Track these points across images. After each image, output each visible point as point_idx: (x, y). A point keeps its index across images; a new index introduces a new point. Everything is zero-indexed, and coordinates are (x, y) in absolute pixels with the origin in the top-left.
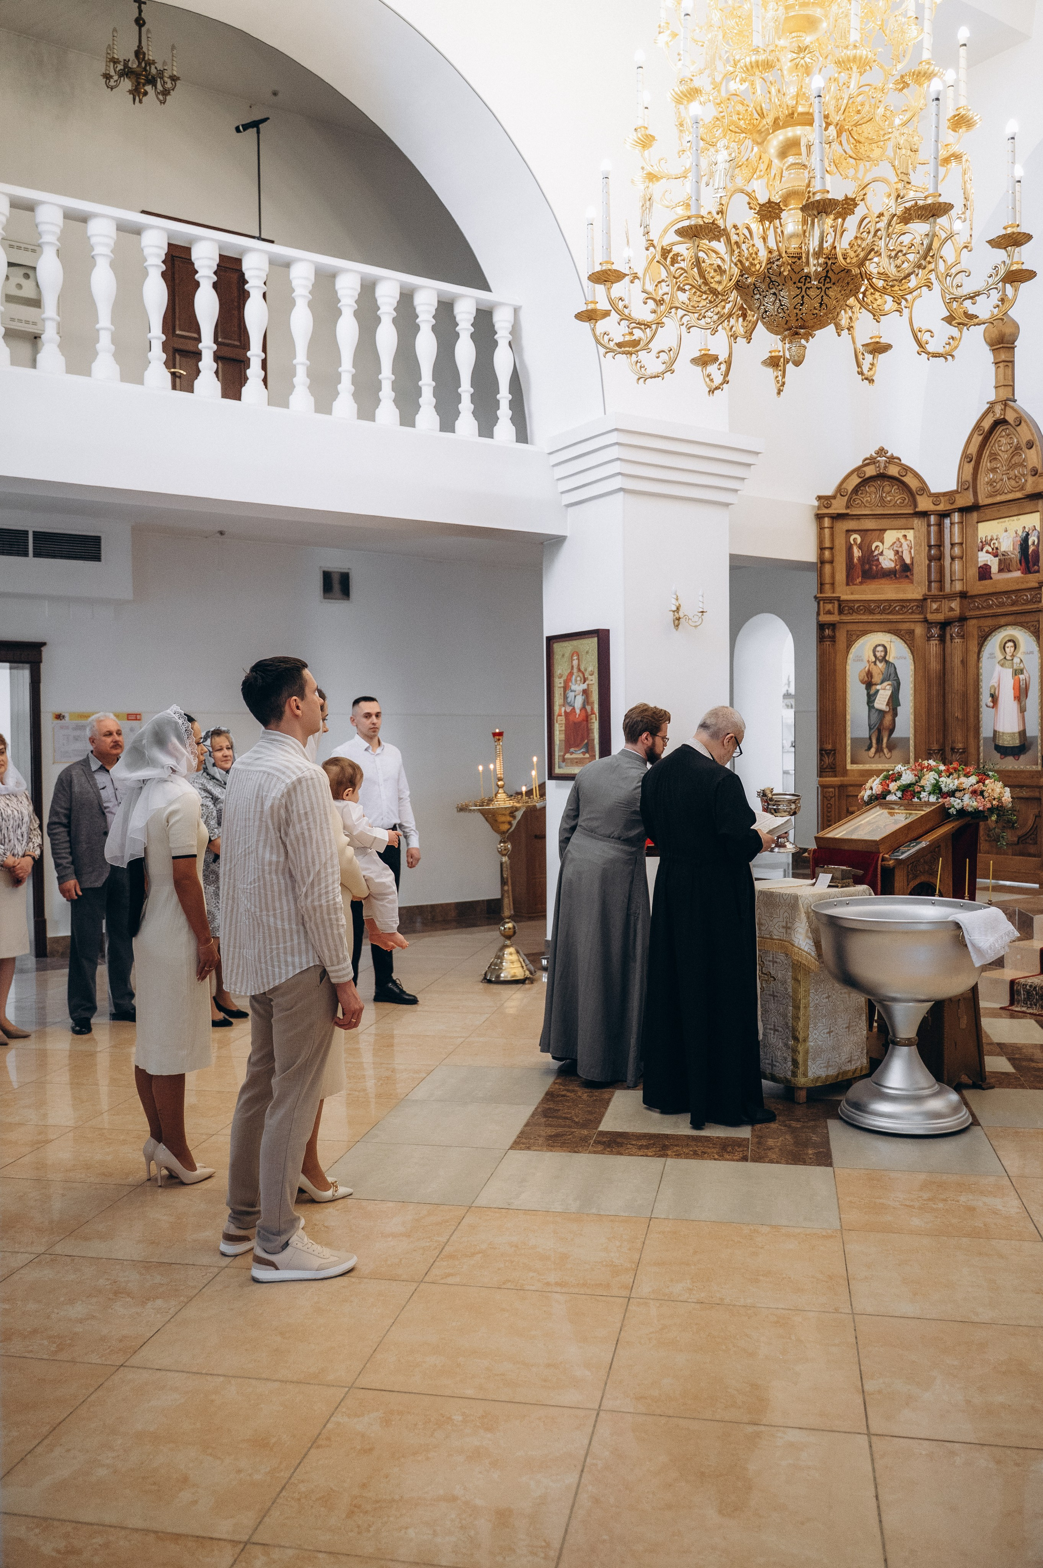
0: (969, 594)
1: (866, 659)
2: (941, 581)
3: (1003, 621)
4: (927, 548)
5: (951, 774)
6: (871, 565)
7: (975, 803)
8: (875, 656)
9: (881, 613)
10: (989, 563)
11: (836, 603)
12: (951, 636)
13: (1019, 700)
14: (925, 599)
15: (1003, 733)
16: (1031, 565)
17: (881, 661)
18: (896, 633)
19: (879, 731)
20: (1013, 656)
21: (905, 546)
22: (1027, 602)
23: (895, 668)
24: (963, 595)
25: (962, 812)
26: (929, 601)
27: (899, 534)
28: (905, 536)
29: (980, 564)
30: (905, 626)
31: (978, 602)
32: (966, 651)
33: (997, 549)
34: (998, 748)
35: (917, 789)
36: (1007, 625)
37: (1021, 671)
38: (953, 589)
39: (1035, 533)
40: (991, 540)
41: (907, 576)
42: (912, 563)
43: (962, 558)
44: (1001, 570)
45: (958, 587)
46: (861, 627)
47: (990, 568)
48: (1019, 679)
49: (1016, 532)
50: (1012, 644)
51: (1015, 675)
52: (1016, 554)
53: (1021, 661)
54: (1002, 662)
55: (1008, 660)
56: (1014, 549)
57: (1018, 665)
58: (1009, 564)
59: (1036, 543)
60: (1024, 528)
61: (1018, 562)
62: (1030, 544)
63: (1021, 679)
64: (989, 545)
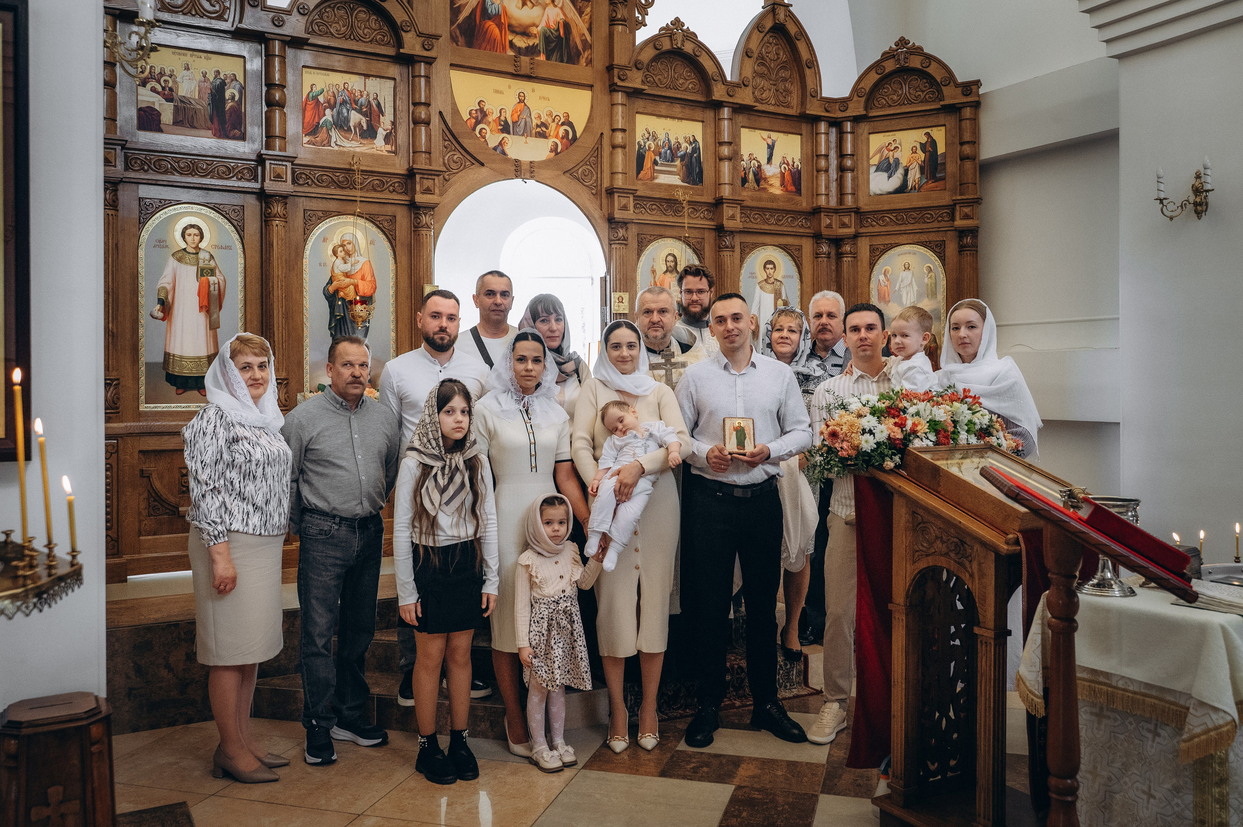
10: (157, 107)
13: (208, 312)
15: (181, 357)
16: (230, 127)
20: (200, 248)
29: (141, 104)
31: (143, 160)
33: (171, 89)
34: (172, 379)
36: (191, 203)
37: (212, 272)
40: (161, 74)
44: (177, 122)
47: (159, 114)
48: (209, 282)
49: (205, 75)
50: (196, 231)
51: (202, 275)
52: (203, 105)
53: (212, 257)
54: (180, 254)
55: (189, 253)
56: (200, 97)
57: (206, 262)
58: (192, 116)
59: (237, 98)
60: (218, 72)
61: (207, 117)
62: (227, 97)
63: (211, 282)
64: (159, 82)
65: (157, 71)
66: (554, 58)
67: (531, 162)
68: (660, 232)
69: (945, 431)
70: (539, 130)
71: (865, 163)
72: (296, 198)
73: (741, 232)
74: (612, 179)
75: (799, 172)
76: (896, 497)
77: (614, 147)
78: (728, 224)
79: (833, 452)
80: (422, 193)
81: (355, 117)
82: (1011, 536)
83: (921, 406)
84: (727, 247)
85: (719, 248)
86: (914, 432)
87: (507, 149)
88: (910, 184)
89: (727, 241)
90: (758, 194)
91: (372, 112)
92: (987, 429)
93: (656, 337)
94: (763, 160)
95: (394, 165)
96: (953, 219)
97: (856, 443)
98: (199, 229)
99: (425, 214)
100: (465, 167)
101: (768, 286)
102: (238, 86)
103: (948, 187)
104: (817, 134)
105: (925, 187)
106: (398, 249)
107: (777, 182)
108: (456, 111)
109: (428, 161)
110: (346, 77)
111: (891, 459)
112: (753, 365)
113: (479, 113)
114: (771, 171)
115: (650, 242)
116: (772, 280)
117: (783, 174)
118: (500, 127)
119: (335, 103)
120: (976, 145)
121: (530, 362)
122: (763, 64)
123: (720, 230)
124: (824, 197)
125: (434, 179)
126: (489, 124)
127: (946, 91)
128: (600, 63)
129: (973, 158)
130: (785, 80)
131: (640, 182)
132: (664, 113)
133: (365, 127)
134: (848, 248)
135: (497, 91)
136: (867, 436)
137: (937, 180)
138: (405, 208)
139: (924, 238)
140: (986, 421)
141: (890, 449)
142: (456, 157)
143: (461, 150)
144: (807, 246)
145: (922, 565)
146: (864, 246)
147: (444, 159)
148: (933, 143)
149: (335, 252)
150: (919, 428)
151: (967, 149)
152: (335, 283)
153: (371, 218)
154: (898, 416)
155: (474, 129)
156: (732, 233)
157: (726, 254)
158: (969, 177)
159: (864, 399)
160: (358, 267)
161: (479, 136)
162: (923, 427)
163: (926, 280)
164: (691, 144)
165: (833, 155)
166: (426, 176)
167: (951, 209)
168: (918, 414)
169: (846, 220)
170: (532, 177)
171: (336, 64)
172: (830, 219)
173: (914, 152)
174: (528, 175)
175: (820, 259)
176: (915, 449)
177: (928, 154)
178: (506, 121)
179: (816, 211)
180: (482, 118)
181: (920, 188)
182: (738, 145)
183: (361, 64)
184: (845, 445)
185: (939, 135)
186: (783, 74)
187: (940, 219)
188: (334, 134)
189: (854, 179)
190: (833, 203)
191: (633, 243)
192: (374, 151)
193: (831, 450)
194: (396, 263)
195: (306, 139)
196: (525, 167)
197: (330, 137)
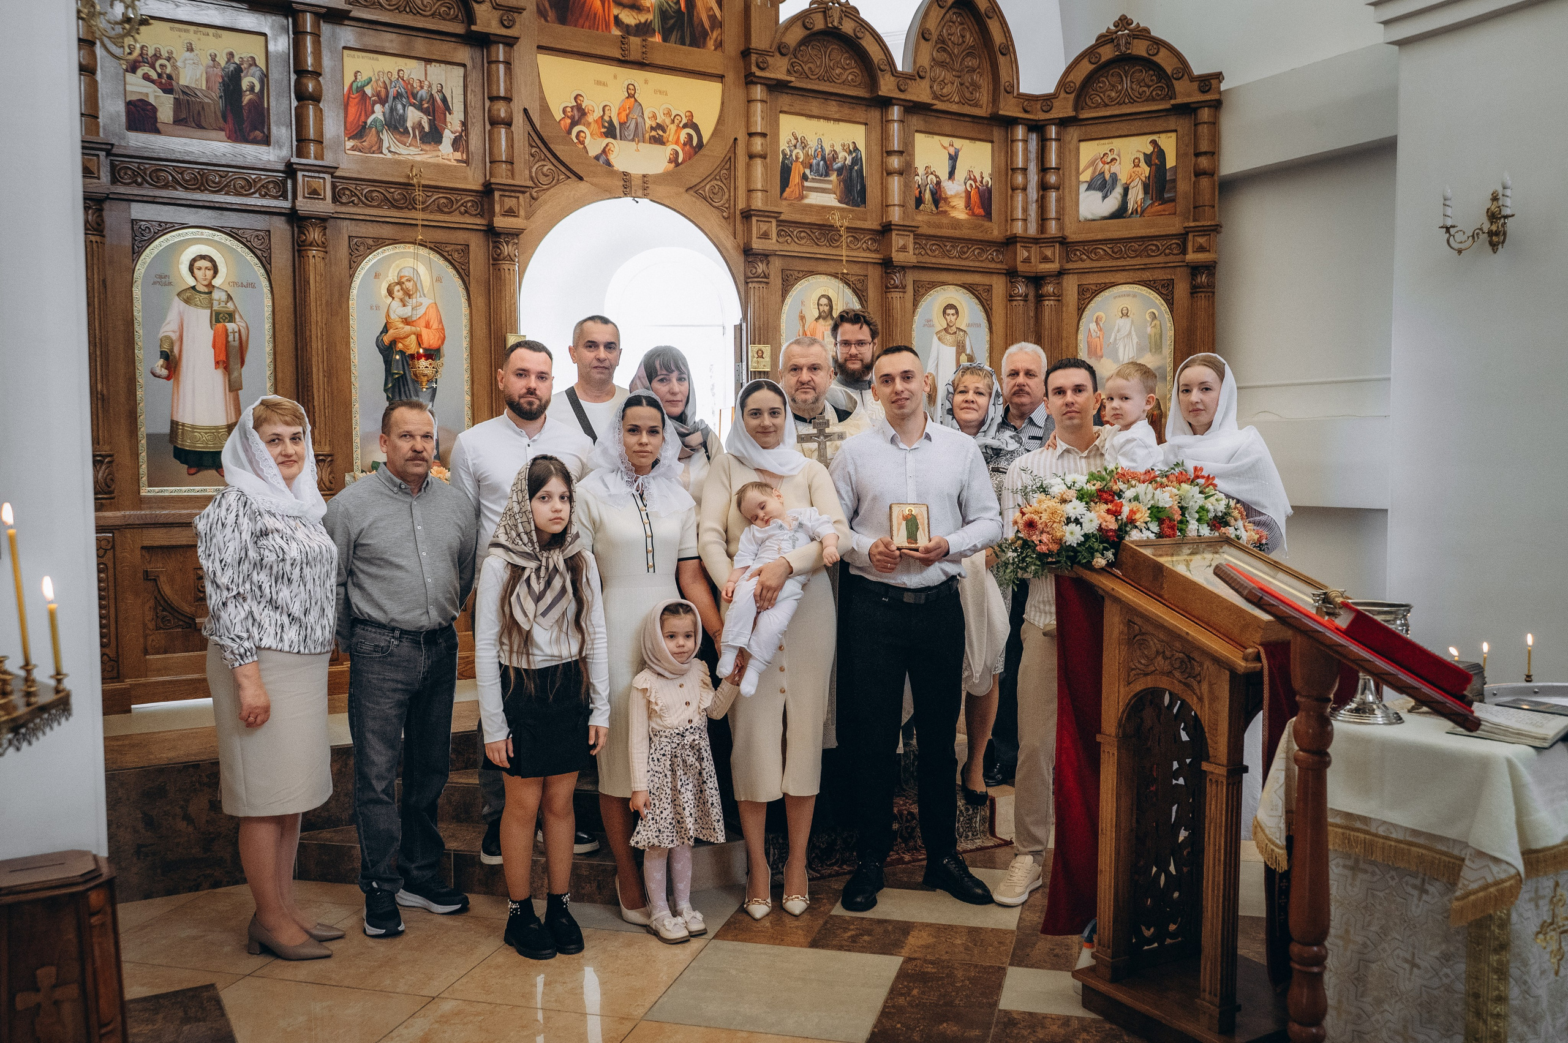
3: (190, 217)
10: (152, 100)
13: (226, 368)
15: (193, 427)
16: (246, 126)
20: (213, 285)
29: (133, 96)
31: (135, 171)
33: (170, 77)
34: (182, 455)
36: (198, 227)
37: (230, 317)
39: (255, 71)
40: (156, 56)
44: (179, 120)
47: (154, 110)
48: (227, 330)
49: (213, 58)
50: (208, 264)
51: (218, 321)
52: (213, 98)
53: (230, 297)
54: (188, 294)
55: (200, 292)
56: (208, 88)
57: (223, 304)
58: (199, 113)
59: (257, 89)
60: (231, 55)
61: (219, 115)
62: (244, 88)
63: (230, 330)
64: (153, 67)
65: (151, 52)
66: (673, 38)
67: (644, 176)
68: (811, 267)
69: (1171, 519)
70: (653, 133)
71: (1073, 178)
72: (339, 221)
73: (914, 267)
74: (749, 198)
75: (989, 191)
76: (1108, 603)
77: (751, 157)
78: (898, 257)
79: (1029, 547)
80: (503, 215)
81: (413, 116)
82: (1250, 650)
83: (1141, 488)
84: (897, 287)
85: (887, 287)
86: (1131, 522)
87: (612, 158)
88: (1130, 206)
89: (897, 279)
90: (935, 219)
91: (436, 109)
92: (1223, 517)
93: (805, 401)
94: (944, 175)
95: (466, 178)
96: (1184, 252)
97: (1059, 534)
98: (212, 260)
99: (507, 243)
100: (558, 182)
101: (948, 337)
102: (258, 73)
103: (1178, 210)
104: (1013, 141)
105: (1149, 210)
106: (471, 289)
107: (960, 203)
108: (545, 109)
109: (509, 174)
110: (401, 63)
111: (1103, 555)
112: (928, 437)
113: (576, 112)
114: (954, 189)
115: (798, 279)
116: (954, 329)
117: (968, 193)
118: (604, 130)
119: (387, 96)
120: (1216, 157)
121: (644, 433)
122: (945, 50)
123: (887, 265)
124: (1020, 223)
125: (518, 198)
126: (588, 125)
127: (1179, 86)
128: (733, 46)
129: (1211, 173)
130: (972, 70)
131: (784, 203)
132: (815, 112)
133: (427, 129)
134: (1050, 288)
135: (599, 83)
136: (1072, 526)
137: (1164, 201)
138: (481, 234)
139: (1146, 275)
140: (1221, 507)
141: (1101, 542)
142: (545, 168)
143: (553, 160)
144: (999, 285)
145: (1139, 686)
146: (1071, 285)
147: (530, 172)
148: (1161, 154)
149: (390, 292)
150: (1137, 516)
151: (1204, 162)
152: (391, 332)
153: (437, 248)
154: (1112, 502)
155: (569, 132)
156: (903, 268)
157: (895, 295)
158: (1206, 197)
159: (1069, 480)
160: (421, 311)
161: (575, 141)
162: (1143, 516)
163: (1149, 330)
164: (850, 153)
165: (1033, 168)
166: (507, 194)
167: (1183, 237)
168: (1136, 498)
169: (1048, 253)
170: (645, 196)
171: (387, 44)
172: (1028, 251)
173: (1137, 166)
174: (640, 193)
175: (1015, 303)
176: (1132, 542)
177: (1154, 167)
178: (611, 122)
179: (1011, 241)
180: (580, 118)
181: (1143, 212)
182: (912, 155)
183: (420, 45)
184: (1045, 538)
185: (1168, 143)
186: (971, 62)
187: (1167, 251)
188: (387, 137)
189: (1059, 200)
190: (1032, 230)
191: (776, 281)
192: (440, 161)
193: (1026, 544)
194: (470, 305)
195: (350, 144)
196: (636, 183)
197: (381, 141)
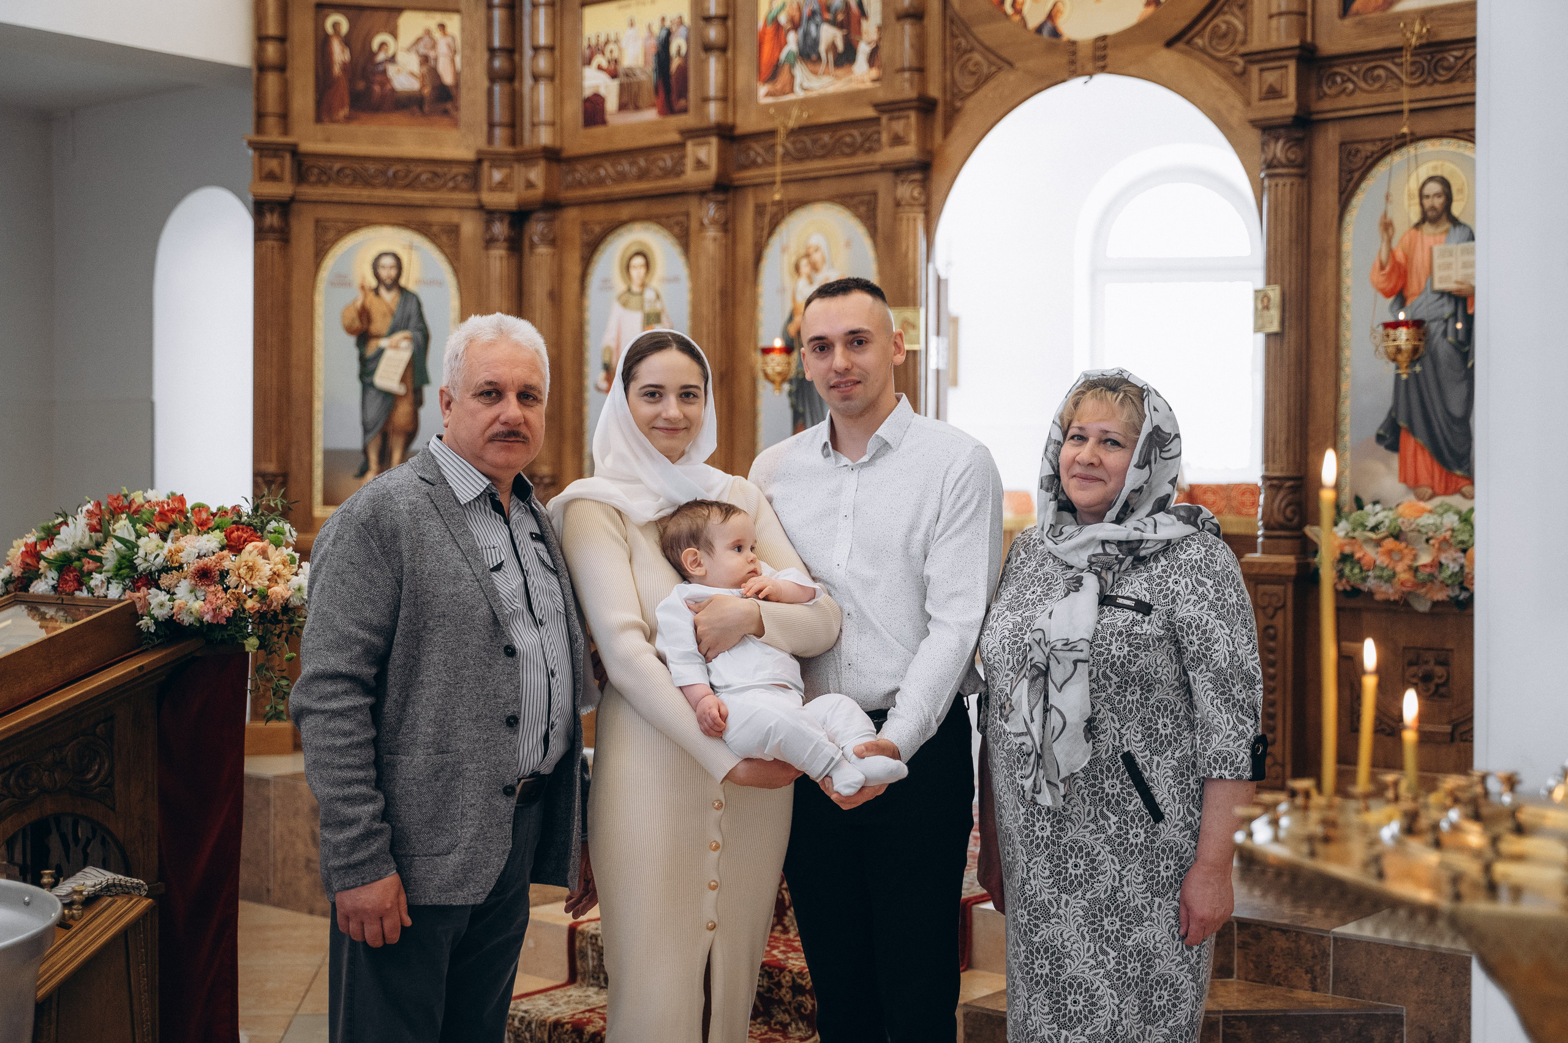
0: (565, 154)
1: (357, 282)
2: (514, 124)
3: (625, 211)
4: (485, 56)
5: (174, 526)
6: (370, 83)
7: (197, 605)
8: (377, 275)
9: (389, 184)
10: (602, 92)
11: (288, 157)
12: (531, 241)
14: (479, 162)
16: (674, 97)
17: (389, 288)
18: (423, 229)
19: (385, 437)
20: (643, 285)
21: (443, 48)
22: (667, 173)
23: (419, 305)
24: (552, 156)
25: (171, 628)
26: (486, 165)
27: (430, 21)
28: (442, 27)
29: (588, 93)
30: (437, 217)
31: (581, 171)
32: (559, 275)
33: (616, 61)
35: (89, 565)
36: (633, 220)
37: (658, 318)
38: (535, 142)
39: (682, 31)
40: (607, 42)
41: (446, 112)
42: (457, 85)
43: (551, 78)
44: (622, 107)
45: (545, 137)
46: (345, 213)
47: (604, 101)
51: (648, 325)
52: (648, 74)
53: (658, 297)
54: (624, 297)
55: (635, 294)
56: (646, 62)
57: (652, 305)
58: (637, 93)
59: (684, 51)
60: (663, 19)
61: (652, 90)
62: (673, 54)
64: (603, 53)
65: (602, 39)
67: (1096, 39)
68: (1402, 130)
72: (744, 189)
80: (891, 145)
91: (851, 19)
98: (645, 256)
100: (988, 78)
106: (880, 249)
115: (1375, 157)
119: (801, 19)
125: (908, 117)
133: (841, 48)
138: (887, 176)
142: (971, 63)
143: (980, 48)
149: (797, 268)
153: (847, 201)
155: (1002, 2)
166: (896, 114)
170: (1103, 69)
174: (1094, 67)
188: (801, 72)
191: (1328, 167)
192: (854, 86)
194: (879, 274)
195: (763, 90)
196: (1084, 53)
197: (793, 77)
